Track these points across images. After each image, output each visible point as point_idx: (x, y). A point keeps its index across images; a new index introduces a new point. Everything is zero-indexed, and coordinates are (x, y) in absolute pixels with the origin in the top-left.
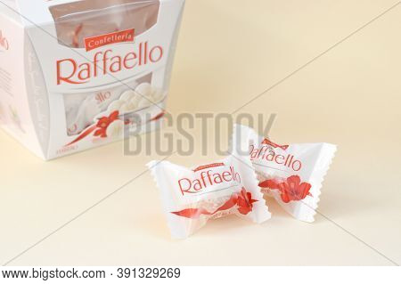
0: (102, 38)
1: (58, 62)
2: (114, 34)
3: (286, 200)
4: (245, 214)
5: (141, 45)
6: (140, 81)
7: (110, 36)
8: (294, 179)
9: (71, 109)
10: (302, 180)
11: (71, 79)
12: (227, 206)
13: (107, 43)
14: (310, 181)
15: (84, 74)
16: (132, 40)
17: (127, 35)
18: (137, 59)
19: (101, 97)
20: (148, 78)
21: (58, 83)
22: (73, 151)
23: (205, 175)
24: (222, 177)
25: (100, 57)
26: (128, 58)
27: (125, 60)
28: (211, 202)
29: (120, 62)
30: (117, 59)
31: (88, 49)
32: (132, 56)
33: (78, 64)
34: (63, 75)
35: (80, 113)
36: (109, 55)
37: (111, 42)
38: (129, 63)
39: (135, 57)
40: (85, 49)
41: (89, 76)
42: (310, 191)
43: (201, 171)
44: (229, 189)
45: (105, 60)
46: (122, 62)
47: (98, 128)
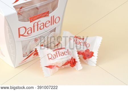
0: (36, 16)
1: (19, 29)
2: (41, 14)
3: (85, 58)
4: (73, 67)
5: (51, 17)
6: (51, 32)
7: (40, 15)
8: (87, 50)
9: (24, 46)
10: (90, 51)
11: (24, 35)
12: (66, 64)
13: (39, 18)
14: (93, 51)
15: (30, 32)
16: (48, 15)
17: (46, 14)
18: (50, 23)
19: (36, 40)
20: (54, 30)
21: (19, 37)
22: (25, 63)
23: (57, 52)
24: (64, 54)
25: (36, 24)
26: (47, 23)
27: (45, 24)
28: (60, 63)
29: (43, 25)
30: (42, 24)
31: (31, 22)
32: (48, 22)
33: (27, 28)
34: (21, 33)
35: (28, 48)
36: (39, 23)
37: (40, 17)
38: (47, 25)
39: (49, 22)
40: (30, 22)
41: (31, 33)
42: (93, 55)
43: (56, 51)
44: (66, 58)
45: (37, 25)
46: (44, 25)
47: (35, 52)
